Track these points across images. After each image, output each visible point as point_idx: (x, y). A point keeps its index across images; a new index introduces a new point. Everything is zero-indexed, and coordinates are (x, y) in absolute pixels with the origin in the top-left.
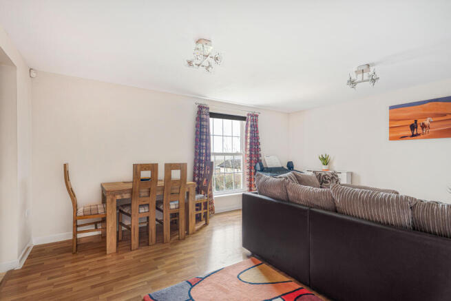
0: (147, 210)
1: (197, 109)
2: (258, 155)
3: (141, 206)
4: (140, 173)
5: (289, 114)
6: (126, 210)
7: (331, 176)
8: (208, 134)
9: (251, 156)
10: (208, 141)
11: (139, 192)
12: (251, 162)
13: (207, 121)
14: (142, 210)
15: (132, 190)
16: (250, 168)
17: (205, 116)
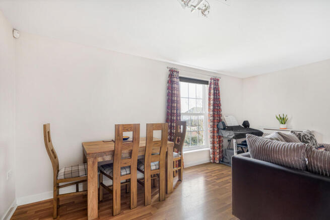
0: (128, 172)
1: (169, 73)
2: (220, 115)
3: (123, 168)
4: (122, 134)
5: (242, 79)
6: (107, 172)
7: (310, 136)
8: (178, 96)
9: (214, 116)
10: (178, 102)
11: (121, 153)
12: (214, 121)
13: (177, 84)
14: (124, 173)
15: (114, 151)
16: (213, 127)
17: (175, 79)
